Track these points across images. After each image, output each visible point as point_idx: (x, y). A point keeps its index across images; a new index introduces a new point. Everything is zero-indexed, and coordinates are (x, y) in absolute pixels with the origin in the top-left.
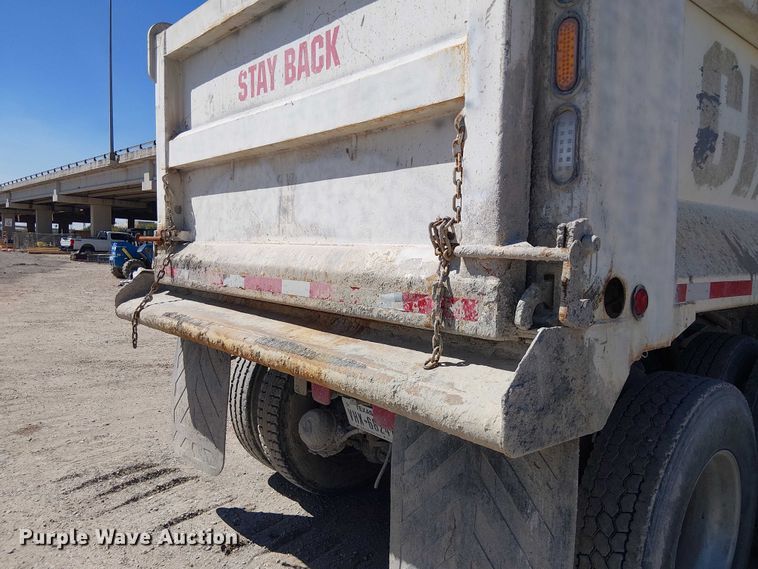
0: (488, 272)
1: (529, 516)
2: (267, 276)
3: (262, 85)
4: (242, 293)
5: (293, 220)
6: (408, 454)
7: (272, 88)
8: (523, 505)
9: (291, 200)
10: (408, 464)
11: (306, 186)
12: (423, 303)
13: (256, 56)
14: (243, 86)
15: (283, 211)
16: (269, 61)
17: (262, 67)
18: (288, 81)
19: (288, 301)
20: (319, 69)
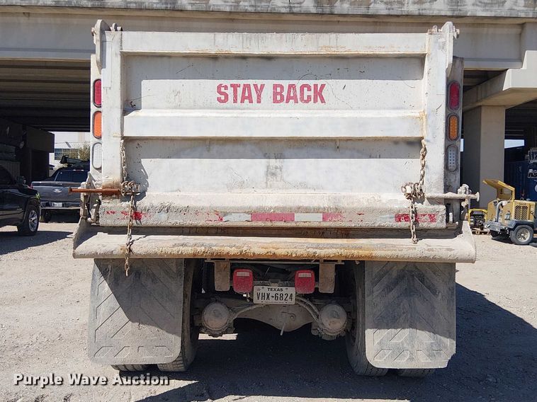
0: (439, 203)
1: (438, 295)
2: (278, 212)
3: (247, 98)
4: (249, 224)
5: (282, 179)
6: (375, 289)
7: (259, 102)
8: (434, 292)
9: (279, 168)
10: (376, 293)
12: (408, 217)
13: (238, 78)
14: (222, 93)
15: (271, 174)
16: (255, 86)
17: (247, 87)
18: (275, 101)
19: (301, 225)
20: (307, 101)
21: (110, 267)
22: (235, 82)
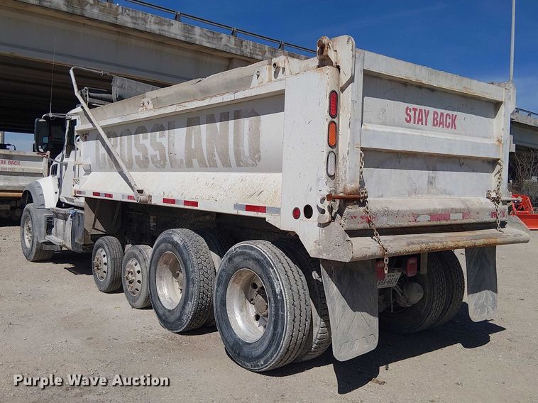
2: (443, 213)
3: (420, 120)
5: (435, 187)
7: (426, 124)
9: (434, 178)
11: (441, 172)
13: (417, 103)
14: (408, 115)
15: (431, 183)
16: (425, 110)
17: (421, 110)
18: (434, 125)
19: (453, 222)
20: (448, 127)
21: (333, 268)
22: (415, 106)
